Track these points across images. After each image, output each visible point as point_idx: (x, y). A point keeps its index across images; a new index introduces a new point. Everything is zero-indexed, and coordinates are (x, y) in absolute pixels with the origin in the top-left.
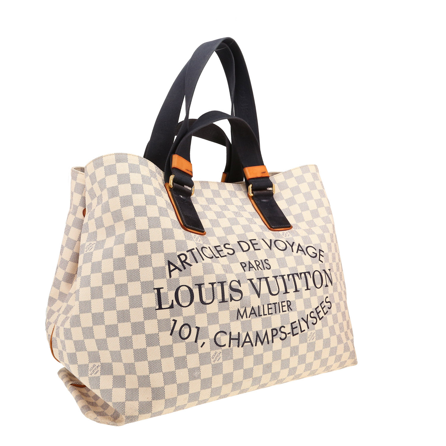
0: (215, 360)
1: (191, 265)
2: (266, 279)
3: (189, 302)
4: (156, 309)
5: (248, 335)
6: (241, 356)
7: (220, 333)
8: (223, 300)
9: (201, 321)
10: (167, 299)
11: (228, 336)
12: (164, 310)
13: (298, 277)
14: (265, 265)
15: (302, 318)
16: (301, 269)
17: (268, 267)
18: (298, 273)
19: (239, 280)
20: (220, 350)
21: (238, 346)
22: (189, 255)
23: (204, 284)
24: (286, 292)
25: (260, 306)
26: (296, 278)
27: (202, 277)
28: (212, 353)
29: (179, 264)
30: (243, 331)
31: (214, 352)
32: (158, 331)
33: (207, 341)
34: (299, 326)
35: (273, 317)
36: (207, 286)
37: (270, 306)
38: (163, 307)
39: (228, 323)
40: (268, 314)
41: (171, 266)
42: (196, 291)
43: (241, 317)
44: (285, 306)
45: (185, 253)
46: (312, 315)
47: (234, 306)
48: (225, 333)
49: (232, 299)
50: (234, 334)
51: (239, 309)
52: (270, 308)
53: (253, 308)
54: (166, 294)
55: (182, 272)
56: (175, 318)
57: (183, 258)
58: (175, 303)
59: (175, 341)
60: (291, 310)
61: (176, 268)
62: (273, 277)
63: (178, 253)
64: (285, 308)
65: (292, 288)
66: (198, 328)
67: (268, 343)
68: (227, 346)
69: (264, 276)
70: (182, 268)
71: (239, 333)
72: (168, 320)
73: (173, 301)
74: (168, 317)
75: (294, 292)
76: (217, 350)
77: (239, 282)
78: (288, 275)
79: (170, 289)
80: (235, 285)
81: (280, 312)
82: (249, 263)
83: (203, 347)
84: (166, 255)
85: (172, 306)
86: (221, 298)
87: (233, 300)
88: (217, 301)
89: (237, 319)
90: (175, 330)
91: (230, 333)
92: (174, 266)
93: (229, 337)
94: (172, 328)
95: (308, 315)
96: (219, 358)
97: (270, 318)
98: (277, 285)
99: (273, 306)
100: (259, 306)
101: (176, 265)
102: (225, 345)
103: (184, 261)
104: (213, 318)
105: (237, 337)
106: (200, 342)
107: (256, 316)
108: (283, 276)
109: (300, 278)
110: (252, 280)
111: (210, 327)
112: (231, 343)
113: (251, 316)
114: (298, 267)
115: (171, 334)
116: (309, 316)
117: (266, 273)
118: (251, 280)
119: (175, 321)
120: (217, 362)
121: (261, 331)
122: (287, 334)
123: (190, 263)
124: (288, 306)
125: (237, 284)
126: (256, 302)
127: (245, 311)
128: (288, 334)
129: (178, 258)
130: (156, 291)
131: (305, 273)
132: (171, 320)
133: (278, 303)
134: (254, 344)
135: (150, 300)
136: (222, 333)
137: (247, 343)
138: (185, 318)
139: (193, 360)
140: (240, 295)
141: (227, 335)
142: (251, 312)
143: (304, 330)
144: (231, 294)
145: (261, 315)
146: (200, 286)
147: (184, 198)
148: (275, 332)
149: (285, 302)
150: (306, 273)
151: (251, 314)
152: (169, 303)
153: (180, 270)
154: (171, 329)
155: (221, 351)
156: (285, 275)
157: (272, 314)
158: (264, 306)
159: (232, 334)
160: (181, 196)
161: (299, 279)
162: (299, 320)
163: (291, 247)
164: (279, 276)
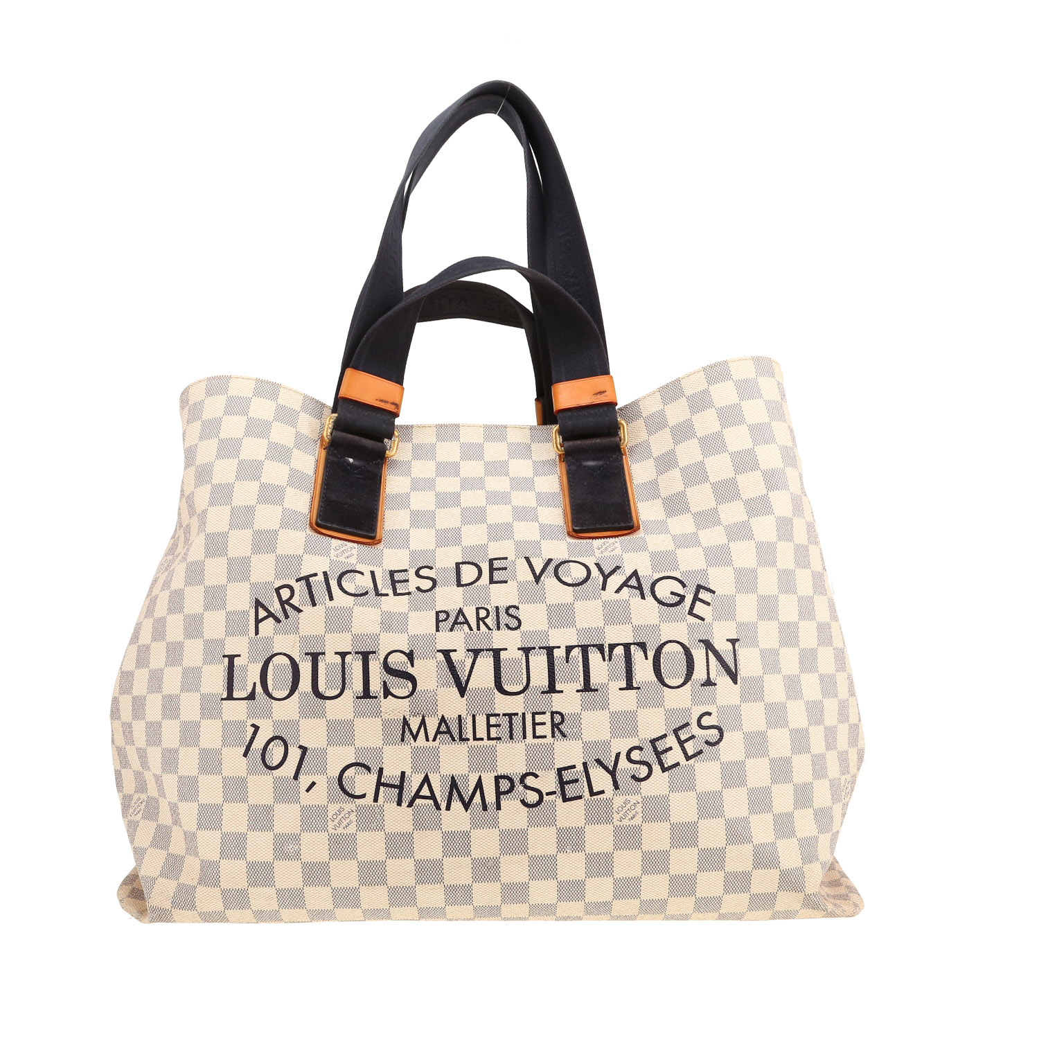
0: (337, 825)
1: (299, 611)
2: (496, 653)
3: (288, 691)
4: (222, 699)
5: (426, 780)
6: (407, 827)
7: (354, 767)
8: (366, 694)
9: (312, 733)
10: (244, 680)
11: (374, 777)
12: (237, 701)
13: (600, 655)
14: (504, 619)
15: (599, 762)
16: (618, 634)
17: (514, 623)
18: (602, 645)
19: (412, 652)
20: (350, 805)
21: (399, 804)
22: (299, 588)
23: (324, 653)
24: (552, 689)
25: (464, 716)
26: (594, 656)
27: (321, 639)
28: (333, 809)
29: (275, 607)
30: (415, 769)
31: (338, 806)
32: (221, 743)
33: (321, 781)
34: (585, 779)
35: (501, 747)
36: (330, 660)
37: (493, 720)
38: (235, 695)
39: (378, 746)
40: (486, 738)
41: (260, 610)
42: (305, 668)
43: (411, 737)
44: (544, 724)
45: (292, 582)
46: (635, 755)
47: (395, 709)
48: (368, 769)
49: (387, 693)
50: (391, 774)
51: (407, 717)
52: (494, 726)
53: (443, 720)
54: (244, 668)
55: (281, 624)
56: (257, 721)
57: (285, 594)
58: (259, 689)
59: (251, 771)
60: (564, 736)
61: (270, 615)
62: (519, 649)
63: (278, 584)
64: (545, 730)
65: (573, 680)
66: (304, 750)
67: (485, 808)
68: (369, 799)
69: (493, 644)
70: (281, 616)
71: (403, 774)
72: (242, 724)
73: (255, 683)
74: (243, 717)
75: (578, 691)
76: (344, 804)
77: (410, 656)
78: (569, 649)
79: (252, 659)
80: (397, 661)
81: (525, 737)
82: (461, 611)
83: (310, 792)
84: (254, 586)
85: (252, 696)
86: (361, 689)
87: (390, 697)
88: (352, 694)
89: (403, 740)
90: (253, 746)
91: (381, 771)
92: (266, 609)
93: (376, 778)
94: (248, 742)
95: (618, 755)
96: (347, 821)
97: (494, 749)
98: (524, 671)
99: (504, 721)
100: (460, 716)
101: (269, 609)
102: (363, 796)
103: (287, 602)
104: (341, 733)
105: (398, 783)
106: (305, 780)
107: (453, 739)
108: (550, 651)
109: (607, 658)
110: (451, 654)
111: (331, 750)
112: (380, 793)
113: (438, 737)
114: (608, 629)
115: (245, 755)
116: (623, 757)
117: (500, 639)
118: (446, 653)
119: (256, 728)
120: (343, 831)
121: (466, 778)
122: (544, 793)
123: (298, 606)
124: (555, 726)
125: (405, 659)
126: (451, 704)
127: (423, 723)
128: (548, 794)
129: (275, 594)
130: (226, 660)
131: (627, 647)
132: (247, 724)
133: (520, 714)
134: (443, 805)
135: (214, 679)
136: (360, 768)
137: (423, 800)
138: (276, 724)
139: (287, 818)
140: (410, 685)
141: (372, 773)
142: (439, 727)
143: (603, 792)
144: (385, 682)
145: (468, 740)
146: (315, 657)
147: (357, 463)
148: (506, 785)
149: (544, 713)
150: (632, 647)
151: (438, 732)
152: (248, 688)
153: (278, 620)
154: (246, 744)
155: (354, 808)
156: (559, 647)
157: (499, 739)
158: (477, 718)
159: (385, 773)
160: (351, 460)
161: (604, 660)
162: (585, 765)
163: (601, 579)
164: (540, 648)
